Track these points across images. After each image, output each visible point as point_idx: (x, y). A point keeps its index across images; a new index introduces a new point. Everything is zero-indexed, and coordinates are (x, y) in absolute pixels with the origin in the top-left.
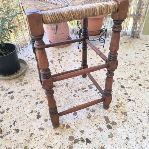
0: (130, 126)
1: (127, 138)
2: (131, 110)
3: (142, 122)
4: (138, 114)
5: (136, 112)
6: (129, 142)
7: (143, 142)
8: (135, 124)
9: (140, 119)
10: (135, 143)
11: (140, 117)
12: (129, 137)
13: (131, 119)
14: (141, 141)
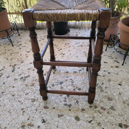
0: (22, 88)
1: (14, 87)
2: (36, 88)
3: (26, 95)
4: (33, 93)
5: (34, 91)
6: (11, 88)
7: (10, 95)
8: (24, 91)
9: (28, 93)
10: (10, 91)
11: (29, 94)
12: (14, 88)
13: (28, 89)
14: (11, 94)
